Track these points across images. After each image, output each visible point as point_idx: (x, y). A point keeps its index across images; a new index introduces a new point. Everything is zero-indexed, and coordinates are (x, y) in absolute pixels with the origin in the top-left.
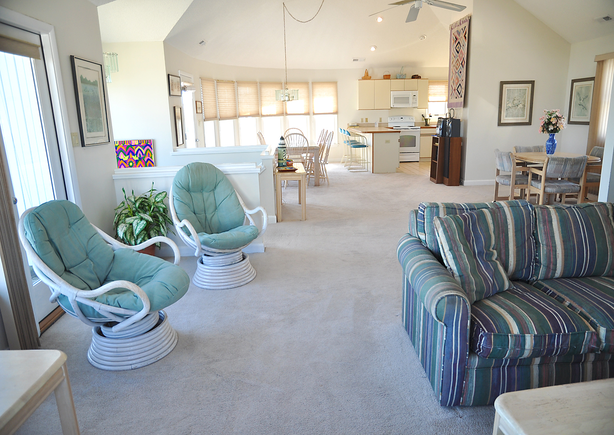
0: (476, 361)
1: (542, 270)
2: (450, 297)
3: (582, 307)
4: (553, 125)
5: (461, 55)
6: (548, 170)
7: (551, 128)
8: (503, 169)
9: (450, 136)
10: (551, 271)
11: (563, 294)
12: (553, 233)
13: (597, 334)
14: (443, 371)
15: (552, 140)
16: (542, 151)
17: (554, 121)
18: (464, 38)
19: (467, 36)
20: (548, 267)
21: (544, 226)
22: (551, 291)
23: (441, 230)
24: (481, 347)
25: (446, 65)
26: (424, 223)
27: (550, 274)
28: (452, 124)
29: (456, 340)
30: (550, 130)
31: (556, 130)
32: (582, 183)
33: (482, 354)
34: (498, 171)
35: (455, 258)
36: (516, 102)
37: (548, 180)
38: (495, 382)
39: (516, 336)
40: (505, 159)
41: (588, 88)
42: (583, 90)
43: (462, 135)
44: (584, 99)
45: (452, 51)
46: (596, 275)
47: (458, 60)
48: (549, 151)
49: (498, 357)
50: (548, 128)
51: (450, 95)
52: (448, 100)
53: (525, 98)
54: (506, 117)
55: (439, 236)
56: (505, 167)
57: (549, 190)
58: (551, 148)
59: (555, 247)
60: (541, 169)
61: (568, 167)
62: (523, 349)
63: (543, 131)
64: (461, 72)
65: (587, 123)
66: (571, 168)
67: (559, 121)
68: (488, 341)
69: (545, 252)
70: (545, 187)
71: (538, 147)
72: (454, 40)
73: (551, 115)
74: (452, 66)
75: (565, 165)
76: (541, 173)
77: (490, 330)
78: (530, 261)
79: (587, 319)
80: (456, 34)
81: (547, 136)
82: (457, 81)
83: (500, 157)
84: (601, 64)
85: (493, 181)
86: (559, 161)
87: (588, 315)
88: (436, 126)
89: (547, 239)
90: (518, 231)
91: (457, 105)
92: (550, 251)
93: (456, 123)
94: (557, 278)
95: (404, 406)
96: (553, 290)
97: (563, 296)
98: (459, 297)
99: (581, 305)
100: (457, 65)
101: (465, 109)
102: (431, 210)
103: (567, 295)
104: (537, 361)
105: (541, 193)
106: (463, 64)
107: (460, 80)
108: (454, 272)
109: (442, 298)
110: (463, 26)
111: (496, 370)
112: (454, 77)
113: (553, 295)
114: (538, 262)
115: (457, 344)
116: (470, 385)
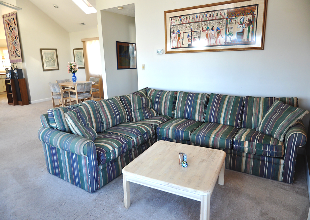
0: (101, 167)
1: (105, 126)
2: (88, 143)
3: (125, 134)
4: (74, 69)
5: (14, 34)
6: (78, 89)
7: (73, 70)
8: (56, 92)
9: (18, 78)
10: (108, 125)
11: (116, 132)
12: (105, 111)
13: (133, 141)
14: (90, 177)
15: (74, 76)
16: (69, 82)
17: (74, 67)
18: (14, 24)
19: (16, 23)
20: (107, 124)
21: (101, 109)
22: (111, 133)
23: (69, 118)
24: (102, 160)
25: (4, 38)
26: (54, 118)
27: (108, 127)
28: (17, 72)
29: (93, 161)
30: (73, 71)
31: (75, 72)
32: (91, 93)
33: (103, 162)
34: (52, 93)
35: (78, 129)
36: (50, 59)
37: (78, 93)
38: (109, 172)
39: (112, 150)
40: (56, 87)
41: (81, 53)
42: (79, 54)
43: (24, 77)
44: (80, 57)
45: (7, 31)
46: (122, 123)
47: (12, 36)
48: (74, 81)
49: (108, 162)
50: (71, 71)
51: (10, 56)
52: (10, 58)
53: (54, 57)
54: (46, 66)
55: (69, 121)
56: (57, 91)
57: (80, 98)
58: (75, 80)
59: (107, 116)
60: (74, 89)
61: (86, 87)
62: (116, 154)
63: (70, 72)
64: (16, 43)
65: (84, 68)
66: (87, 87)
67: (76, 67)
68: (104, 156)
69: (105, 119)
70: (78, 97)
71: (67, 80)
72: (6, 24)
73: (71, 65)
74: (8, 39)
75: (84, 86)
76: (75, 91)
77: (103, 152)
78: (100, 124)
79: (129, 137)
80: (8, 21)
81: (71, 74)
82: (14, 48)
83: (53, 86)
84: (84, 42)
85: (51, 98)
86: (81, 84)
87: (128, 135)
88: (6, 73)
89: (104, 113)
90: (94, 112)
91: (17, 61)
92: (106, 118)
93: (20, 71)
94: (111, 128)
95: (76, 202)
96: (112, 132)
97: (117, 133)
98: (91, 142)
99: (124, 133)
100: (12, 39)
101: (23, 63)
102: (56, 112)
103: (118, 132)
104: (119, 157)
105: (77, 100)
106: (16, 38)
107: (16, 47)
108: (80, 135)
109: (85, 145)
110: (12, 17)
111: (108, 167)
112: (11, 45)
113: (113, 133)
114: (103, 123)
115: (93, 162)
116: (101, 178)
